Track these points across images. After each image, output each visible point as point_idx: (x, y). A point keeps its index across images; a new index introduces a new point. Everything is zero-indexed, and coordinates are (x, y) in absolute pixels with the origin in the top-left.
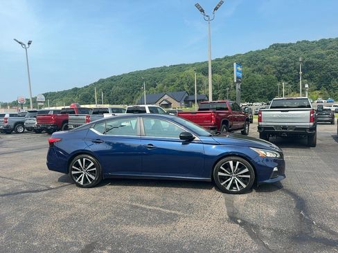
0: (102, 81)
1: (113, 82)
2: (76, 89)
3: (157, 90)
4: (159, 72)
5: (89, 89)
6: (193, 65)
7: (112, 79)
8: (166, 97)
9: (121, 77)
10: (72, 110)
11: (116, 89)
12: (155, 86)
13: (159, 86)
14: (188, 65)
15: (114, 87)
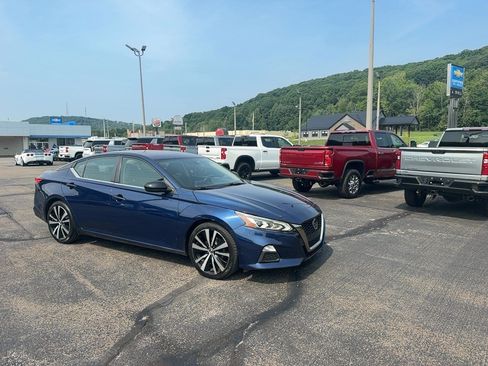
0: (261, 97)
1: (274, 98)
2: (226, 109)
3: (336, 108)
4: (346, 79)
5: (242, 107)
6: (403, 68)
7: (275, 94)
8: (347, 119)
9: (286, 90)
10: (174, 139)
11: (278, 108)
12: (335, 102)
13: (342, 101)
14: (394, 68)
15: (276, 104)
